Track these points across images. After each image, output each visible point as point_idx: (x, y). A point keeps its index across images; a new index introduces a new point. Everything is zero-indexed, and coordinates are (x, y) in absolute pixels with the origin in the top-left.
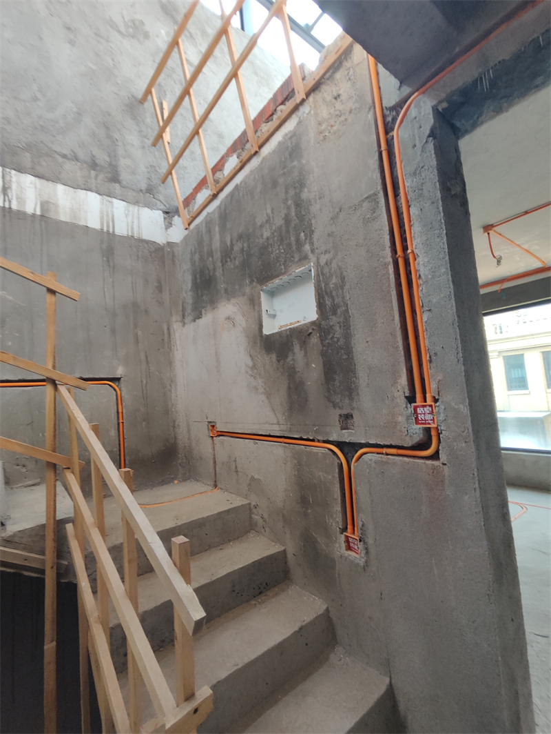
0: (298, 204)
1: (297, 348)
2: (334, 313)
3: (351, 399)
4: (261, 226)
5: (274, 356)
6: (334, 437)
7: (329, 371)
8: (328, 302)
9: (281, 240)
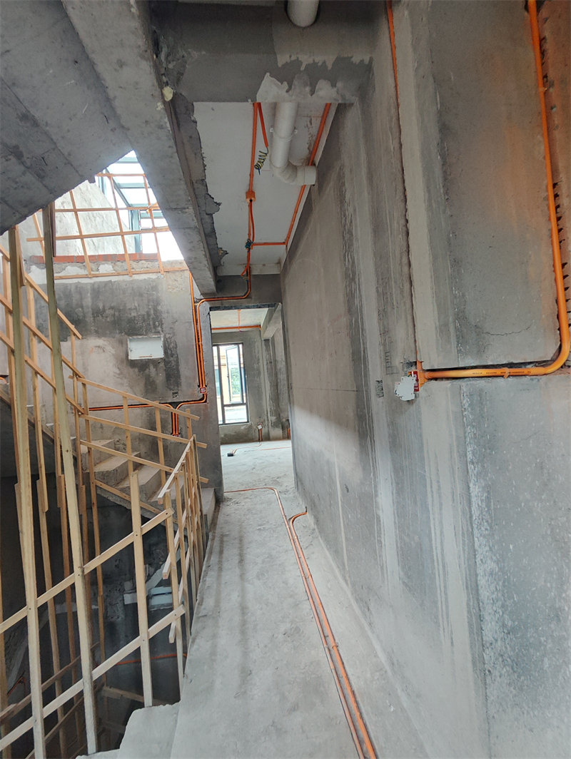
0: (156, 310)
1: (151, 367)
2: (172, 357)
3: (178, 387)
4: (130, 309)
5: (136, 370)
6: (170, 401)
7: (168, 377)
8: (169, 352)
9: (144, 321)
